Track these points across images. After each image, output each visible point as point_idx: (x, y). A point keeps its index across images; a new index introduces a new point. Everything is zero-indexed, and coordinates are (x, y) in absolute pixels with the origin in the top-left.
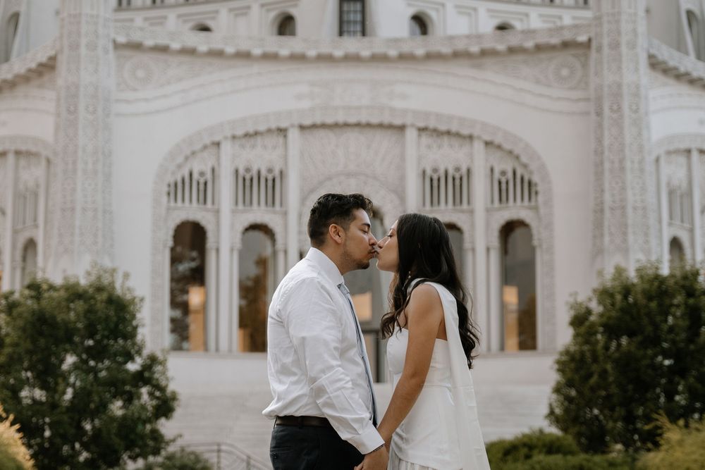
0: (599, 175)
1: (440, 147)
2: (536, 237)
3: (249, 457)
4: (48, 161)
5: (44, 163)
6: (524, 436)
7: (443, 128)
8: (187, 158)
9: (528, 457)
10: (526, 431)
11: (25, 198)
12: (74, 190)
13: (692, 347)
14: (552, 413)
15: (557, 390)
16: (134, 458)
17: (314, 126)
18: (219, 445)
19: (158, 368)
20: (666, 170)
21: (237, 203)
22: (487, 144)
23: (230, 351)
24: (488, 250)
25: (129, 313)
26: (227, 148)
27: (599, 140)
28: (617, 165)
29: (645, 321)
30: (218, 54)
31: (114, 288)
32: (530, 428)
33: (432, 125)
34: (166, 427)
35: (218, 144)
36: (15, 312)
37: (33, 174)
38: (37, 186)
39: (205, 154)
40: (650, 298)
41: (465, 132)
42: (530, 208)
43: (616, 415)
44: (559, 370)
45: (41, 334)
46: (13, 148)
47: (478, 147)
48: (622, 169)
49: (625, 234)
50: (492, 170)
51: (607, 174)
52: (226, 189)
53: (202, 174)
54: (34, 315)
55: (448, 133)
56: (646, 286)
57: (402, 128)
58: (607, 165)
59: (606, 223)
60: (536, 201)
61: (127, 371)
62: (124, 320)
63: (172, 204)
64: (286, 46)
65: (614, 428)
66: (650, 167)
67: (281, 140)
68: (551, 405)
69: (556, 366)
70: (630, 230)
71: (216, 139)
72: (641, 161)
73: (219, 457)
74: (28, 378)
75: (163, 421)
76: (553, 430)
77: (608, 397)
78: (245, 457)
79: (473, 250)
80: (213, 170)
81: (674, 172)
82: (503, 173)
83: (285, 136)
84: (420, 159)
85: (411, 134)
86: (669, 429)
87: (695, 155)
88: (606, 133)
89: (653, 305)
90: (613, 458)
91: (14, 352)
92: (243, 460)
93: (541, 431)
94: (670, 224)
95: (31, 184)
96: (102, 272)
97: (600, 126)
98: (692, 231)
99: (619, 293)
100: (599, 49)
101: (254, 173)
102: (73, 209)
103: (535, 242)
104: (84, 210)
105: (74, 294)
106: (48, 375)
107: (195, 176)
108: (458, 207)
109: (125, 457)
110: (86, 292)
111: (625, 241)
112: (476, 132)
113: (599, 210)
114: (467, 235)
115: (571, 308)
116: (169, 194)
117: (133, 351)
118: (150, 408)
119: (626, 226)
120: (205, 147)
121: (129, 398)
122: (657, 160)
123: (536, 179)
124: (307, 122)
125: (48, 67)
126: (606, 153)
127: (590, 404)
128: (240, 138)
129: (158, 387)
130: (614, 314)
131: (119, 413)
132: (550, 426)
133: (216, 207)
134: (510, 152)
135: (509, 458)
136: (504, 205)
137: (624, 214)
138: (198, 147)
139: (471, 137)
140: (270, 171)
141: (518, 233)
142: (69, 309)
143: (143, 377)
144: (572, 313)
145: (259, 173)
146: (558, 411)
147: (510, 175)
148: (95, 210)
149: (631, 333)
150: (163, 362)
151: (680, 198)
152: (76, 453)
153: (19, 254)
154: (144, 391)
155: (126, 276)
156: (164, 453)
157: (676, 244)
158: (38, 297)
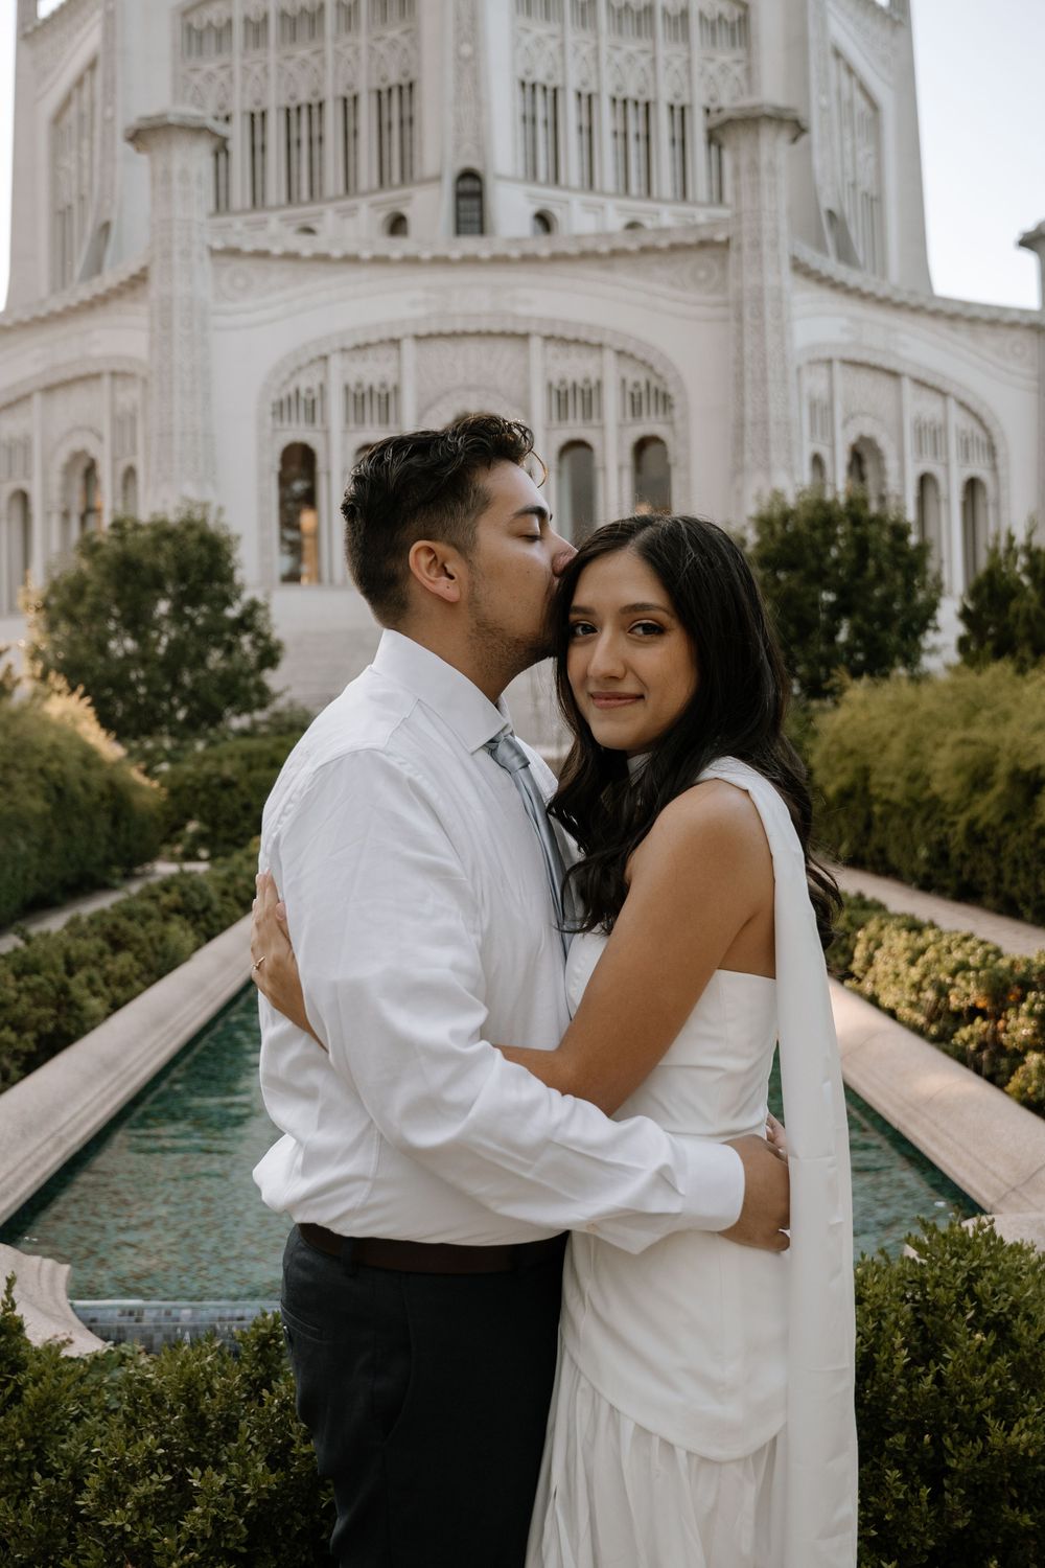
0: (739, 386)
1: (568, 357)
2: (672, 455)
4: (145, 381)
5: (140, 383)
7: (571, 336)
8: (292, 374)
11: (123, 422)
12: (171, 413)
13: (859, 582)
16: (238, 714)
17: (430, 336)
19: (260, 614)
20: (808, 381)
21: (348, 422)
22: (619, 353)
23: (345, 582)
24: (621, 468)
26: (336, 362)
27: (740, 349)
28: (758, 376)
29: (809, 552)
30: (323, 258)
31: (206, 524)
33: (558, 331)
34: (273, 679)
35: (325, 358)
37: (129, 396)
38: (135, 408)
39: (313, 369)
40: (815, 527)
41: (595, 339)
42: (665, 422)
45: (127, 579)
46: (108, 369)
47: (609, 356)
48: (765, 381)
49: (766, 451)
50: (624, 382)
51: (748, 386)
52: (335, 407)
53: (309, 391)
54: (118, 558)
55: (577, 341)
56: (810, 513)
57: (525, 337)
58: (748, 376)
59: (747, 439)
60: (672, 414)
61: (226, 618)
62: (219, 561)
63: (278, 424)
64: (398, 248)
66: (792, 379)
67: (394, 352)
70: (773, 446)
71: (324, 352)
72: (785, 372)
74: (116, 629)
75: (268, 672)
79: (605, 469)
80: (322, 386)
81: (816, 383)
82: (636, 385)
83: (399, 349)
84: (546, 370)
85: (536, 343)
86: (852, 687)
87: (837, 366)
88: (747, 341)
89: (817, 534)
91: (98, 601)
94: (811, 440)
95: (129, 407)
96: (193, 507)
97: (740, 333)
98: (833, 446)
99: (779, 522)
100: (739, 248)
101: (366, 388)
103: (671, 460)
105: (163, 532)
106: (137, 622)
107: (303, 394)
108: (588, 423)
109: (228, 713)
110: (175, 530)
111: (767, 458)
112: (607, 339)
113: (740, 424)
114: (597, 453)
116: (274, 414)
117: (231, 596)
118: (252, 659)
119: (767, 441)
120: (312, 361)
121: (230, 649)
122: (799, 370)
123: (672, 390)
124: (423, 331)
125: (139, 279)
126: (748, 363)
128: (349, 350)
129: (260, 635)
130: (773, 546)
131: (219, 665)
133: (325, 426)
134: (643, 362)
136: (637, 419)
137: (766, 430)
138: (304, 361)
139: (601, 346)
140: (383, 386)
141: (651, 452)
142: (157, 551)
143: (244, 623)
145: (371, 388)
147: (644, 387)
148: (196, 434)
149: (791, 566)
150: (266, 607)
151: (822, 412)
152: (173, 710)
153: (119, 483)
154: (246, 640)
155: (220, 511)
156: (271, 709)
157: (817, 461)
158: (122, 538)
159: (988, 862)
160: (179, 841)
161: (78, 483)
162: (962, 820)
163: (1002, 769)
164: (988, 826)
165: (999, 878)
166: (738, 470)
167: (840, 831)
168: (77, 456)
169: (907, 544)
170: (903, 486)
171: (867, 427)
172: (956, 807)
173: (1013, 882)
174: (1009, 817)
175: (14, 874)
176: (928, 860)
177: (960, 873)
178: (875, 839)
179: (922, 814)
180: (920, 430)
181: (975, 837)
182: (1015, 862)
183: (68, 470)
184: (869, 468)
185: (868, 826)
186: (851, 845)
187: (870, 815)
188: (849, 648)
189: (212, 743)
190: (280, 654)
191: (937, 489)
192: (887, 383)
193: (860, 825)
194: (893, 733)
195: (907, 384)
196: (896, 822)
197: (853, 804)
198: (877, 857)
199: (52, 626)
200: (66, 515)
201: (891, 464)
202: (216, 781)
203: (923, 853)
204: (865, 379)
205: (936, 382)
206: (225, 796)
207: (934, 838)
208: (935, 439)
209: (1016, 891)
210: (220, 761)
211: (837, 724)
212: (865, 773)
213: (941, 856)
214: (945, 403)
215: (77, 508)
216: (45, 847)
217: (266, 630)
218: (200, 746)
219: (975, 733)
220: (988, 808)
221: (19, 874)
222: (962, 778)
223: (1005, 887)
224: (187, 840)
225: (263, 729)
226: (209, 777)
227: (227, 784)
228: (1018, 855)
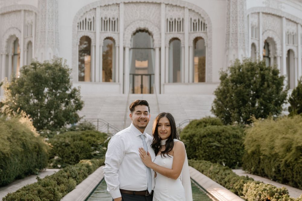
0: (228, 22)
1: (173, 11)
2: (206, 43)
3: (108, 124)
4: (36, 14)
5: (34, 14)
6: (204, 118)
7: (174, 4)
8: (84, 14)
9: (205, 126)
10: (205, 117)
11: (28, 27)
12: (45, 25)
13: (262, 88)
14: (213, 109)
15: (215, 102)
16: (68, 124)
17: (129, 3)
18: (98, 119)
19: (77, 93)
20: (251, 19)
21: (102, 30)
22: (189, 10)
23: (99, 81)
24: (189, 47)
25: (67, 74)
26: (98, 10)
27: (229, 10)
28: (234, 18)
29: (246, 79)
31: (61, 65)
32: (206, 116)
33: (170, 3)
34: (80, 113)
35: (95, 9)
36: (28, 73)
37: (30, 18)
38: (32, 22)
39: (91, 12)
40: (248, 71)
41: (182, 6)
42: (204, 33)
43: (235, 111)
44: (216, 95)
45: (36, 81)
46: (23, 9)
47: (186, 11)
48: (236, 20)
49: (237, 43)
50: (191, 19)
51: (231, 21)
52: (98, 25)
53: (90, 19)
54: (34, 74)
55: (176, 6)
56: (247, 67)
57: (160, 4)
58: (231, 18)
59: (230, 39)
60: (206, 30)
61: (66, 94)
62: (65, 76)
63: (79, 30)
65: (234, 116)
66: (246, 19)
67: (117, 7)
68: (212, 107)
69: (215, 93)
70: (238, 41)
71: (95, 7)
72: (243, 17)
73: (98, 123)
74: (32, 96)
75: (78, 111)
76: (213, 116)
77: (233, 105)
78: (107, 124)
79: (184, 47)
80: (94, 18)
81: (254, 20)
82: (195, 20)
83: (119, 6)
84: (166, 15)
85: (163, 6)
86: (255, 121)
87: (261, 14)
88: (231, 7)
89: (249, 73)
90: (234, 126)
91: (27, 88)
92: (106, 125)
93: (209, 117)
94: (252, 39)
95: (30, 22)
96: (57, 60)
97: (229, 4)
98: (259, 41)
99: (237, 69)
101: (108, 19)
102: (45, 32)
103: (206, 45)
104: (49, 32)
105: (48, 67)
106: (39, 94)
107: (87, 20)
108: (179, 32)
109: (66, 123)
110: (52, 66)
111: (237, 45)
112: (186, 6)
113: (228, 34)
114: (182, 42)
115: (220, 74)
116: (78, 26)
117: (68, 87)
118: (74, 107)
119: (237, 40)
120: (91, 10)
121: (67, 103)
122: (248, 16)
123: (206, 22)
124: (127, 1)
126: (231, 14)
127: (226, 107)
128: (103, 7)
129: (77, 100)
130: (235, 76)
131: (64, 108)
132: (212, 114)
133: (95, 31)
134: (198, 13)
135: (199, 126)
136: (195, 32)
137: (236, 36)
138: (88, 10)
139: (184, 7)
140: (113, 18)
141: (199, 42)
142: (46, 72)
143: (71, 96)
144: (221, 75)
145: (110, 19)
146: (215, 109)
147: (197, 21)
148: (53, 32)
149: (241, 83)
150: (79, 91)
151: (255, 29)
152: (49, 121)
153: (26, 46)
154: (72, 100)
155: (66, 61)
156: (79, 122)
157: (253, 45)
158: (35, 68)
159: (290, 172)
160: (52, 162)
161: (12, 45)
162: (284, 160)
163: (294, 146)
164: (290, 162)
165: (293, 177)
166: (227, 49)
167: (252, 164)
168: (11, 37)
169: (278, 77)
170: (282, 54)
171: (270, 34)
172: (282, 157)
173: (296, 178)
174: (296, 160)
175: (14, 168)
176: (275, 172)
177: (283, 176)
178: (261, 166)
179: (273, 159)
180: (288, 35)
181: (287, 165)
182: (297, 172)
183: (8, 41)
184: (271, 48)
185: (259, 162)
186: (255, 167)
187: (260, 159)
188: (259, 109)
189: (61, 133)
190: (83, 105)
191: (294, 55)
192: (278, 20)
193: (257, 162)
194: (266, 135)
195: (284, 20)
196: (266, 161)
197: (255, 156)
198: (262, 172)
199: (13, 95)
200: (7, 56)
201: (278, 47)
202: (64, 144)
203: (274, 170)
204: (270, 18)
205: (295, 20)
206: (66, 148)
207: (276, 165)
208: (293, 38)
209: (297, 180)
210: (65, 138)
211: (251, 132)
212: (259, 146)
213: (278, 171)
214: (297, 26)
215: (11, 54)
216: (22, 161)
217: (78, 97)
218: (58, 133)
219: (288, 136)
220: (290, 157)
221: (16, 168)
222: (284, 148)
223: (294, 179)
224: (55, 162)
225: (77, 128)
226: (61, 143)
227: (67, 145)
228: (297, 170)
